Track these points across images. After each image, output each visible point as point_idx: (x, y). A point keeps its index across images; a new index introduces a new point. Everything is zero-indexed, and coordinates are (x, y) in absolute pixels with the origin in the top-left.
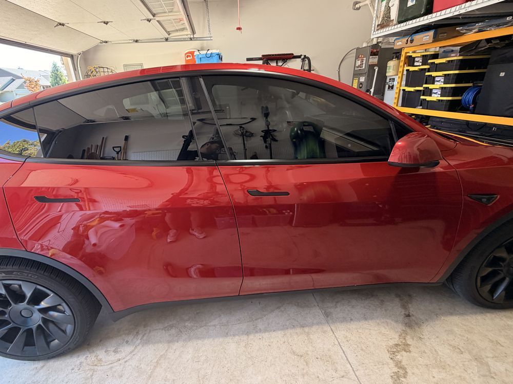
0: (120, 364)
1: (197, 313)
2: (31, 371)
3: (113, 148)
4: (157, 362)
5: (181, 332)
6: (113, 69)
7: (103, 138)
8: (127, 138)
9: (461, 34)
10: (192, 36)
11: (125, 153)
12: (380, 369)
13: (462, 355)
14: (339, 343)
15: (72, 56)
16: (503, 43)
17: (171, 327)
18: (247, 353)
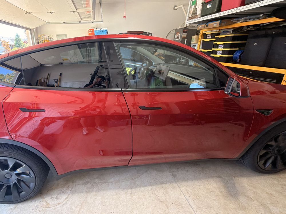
0: (60, 207)
1: (101, 174)
2: (8, 210)
3: (54, 79)
4: (81, 206)
5: (93, 186)
6: (51, 37)
7: (48, 74)
8: (61, 74)
9: (233, 23)
10: (93, 21)
11: (60, 82)
12: (210, 211)
13: (253, 202)
14: (183, 194)
15: (30, 30)
16: (255, 28)
17: (87, 183)
18: (132, 200)
